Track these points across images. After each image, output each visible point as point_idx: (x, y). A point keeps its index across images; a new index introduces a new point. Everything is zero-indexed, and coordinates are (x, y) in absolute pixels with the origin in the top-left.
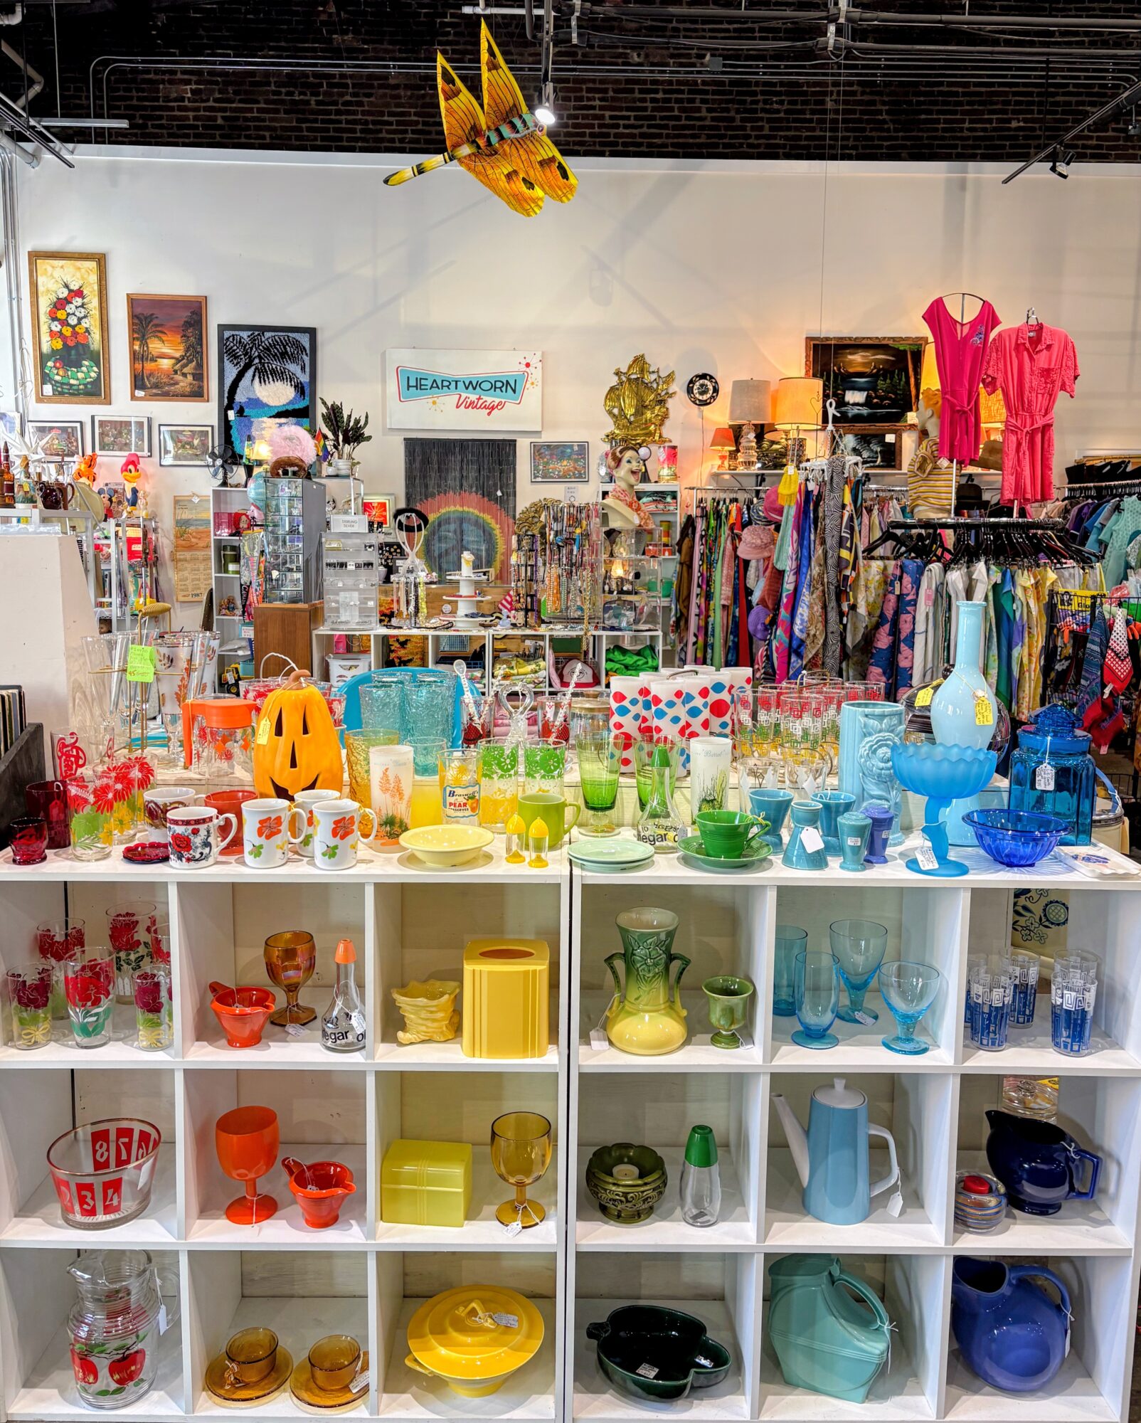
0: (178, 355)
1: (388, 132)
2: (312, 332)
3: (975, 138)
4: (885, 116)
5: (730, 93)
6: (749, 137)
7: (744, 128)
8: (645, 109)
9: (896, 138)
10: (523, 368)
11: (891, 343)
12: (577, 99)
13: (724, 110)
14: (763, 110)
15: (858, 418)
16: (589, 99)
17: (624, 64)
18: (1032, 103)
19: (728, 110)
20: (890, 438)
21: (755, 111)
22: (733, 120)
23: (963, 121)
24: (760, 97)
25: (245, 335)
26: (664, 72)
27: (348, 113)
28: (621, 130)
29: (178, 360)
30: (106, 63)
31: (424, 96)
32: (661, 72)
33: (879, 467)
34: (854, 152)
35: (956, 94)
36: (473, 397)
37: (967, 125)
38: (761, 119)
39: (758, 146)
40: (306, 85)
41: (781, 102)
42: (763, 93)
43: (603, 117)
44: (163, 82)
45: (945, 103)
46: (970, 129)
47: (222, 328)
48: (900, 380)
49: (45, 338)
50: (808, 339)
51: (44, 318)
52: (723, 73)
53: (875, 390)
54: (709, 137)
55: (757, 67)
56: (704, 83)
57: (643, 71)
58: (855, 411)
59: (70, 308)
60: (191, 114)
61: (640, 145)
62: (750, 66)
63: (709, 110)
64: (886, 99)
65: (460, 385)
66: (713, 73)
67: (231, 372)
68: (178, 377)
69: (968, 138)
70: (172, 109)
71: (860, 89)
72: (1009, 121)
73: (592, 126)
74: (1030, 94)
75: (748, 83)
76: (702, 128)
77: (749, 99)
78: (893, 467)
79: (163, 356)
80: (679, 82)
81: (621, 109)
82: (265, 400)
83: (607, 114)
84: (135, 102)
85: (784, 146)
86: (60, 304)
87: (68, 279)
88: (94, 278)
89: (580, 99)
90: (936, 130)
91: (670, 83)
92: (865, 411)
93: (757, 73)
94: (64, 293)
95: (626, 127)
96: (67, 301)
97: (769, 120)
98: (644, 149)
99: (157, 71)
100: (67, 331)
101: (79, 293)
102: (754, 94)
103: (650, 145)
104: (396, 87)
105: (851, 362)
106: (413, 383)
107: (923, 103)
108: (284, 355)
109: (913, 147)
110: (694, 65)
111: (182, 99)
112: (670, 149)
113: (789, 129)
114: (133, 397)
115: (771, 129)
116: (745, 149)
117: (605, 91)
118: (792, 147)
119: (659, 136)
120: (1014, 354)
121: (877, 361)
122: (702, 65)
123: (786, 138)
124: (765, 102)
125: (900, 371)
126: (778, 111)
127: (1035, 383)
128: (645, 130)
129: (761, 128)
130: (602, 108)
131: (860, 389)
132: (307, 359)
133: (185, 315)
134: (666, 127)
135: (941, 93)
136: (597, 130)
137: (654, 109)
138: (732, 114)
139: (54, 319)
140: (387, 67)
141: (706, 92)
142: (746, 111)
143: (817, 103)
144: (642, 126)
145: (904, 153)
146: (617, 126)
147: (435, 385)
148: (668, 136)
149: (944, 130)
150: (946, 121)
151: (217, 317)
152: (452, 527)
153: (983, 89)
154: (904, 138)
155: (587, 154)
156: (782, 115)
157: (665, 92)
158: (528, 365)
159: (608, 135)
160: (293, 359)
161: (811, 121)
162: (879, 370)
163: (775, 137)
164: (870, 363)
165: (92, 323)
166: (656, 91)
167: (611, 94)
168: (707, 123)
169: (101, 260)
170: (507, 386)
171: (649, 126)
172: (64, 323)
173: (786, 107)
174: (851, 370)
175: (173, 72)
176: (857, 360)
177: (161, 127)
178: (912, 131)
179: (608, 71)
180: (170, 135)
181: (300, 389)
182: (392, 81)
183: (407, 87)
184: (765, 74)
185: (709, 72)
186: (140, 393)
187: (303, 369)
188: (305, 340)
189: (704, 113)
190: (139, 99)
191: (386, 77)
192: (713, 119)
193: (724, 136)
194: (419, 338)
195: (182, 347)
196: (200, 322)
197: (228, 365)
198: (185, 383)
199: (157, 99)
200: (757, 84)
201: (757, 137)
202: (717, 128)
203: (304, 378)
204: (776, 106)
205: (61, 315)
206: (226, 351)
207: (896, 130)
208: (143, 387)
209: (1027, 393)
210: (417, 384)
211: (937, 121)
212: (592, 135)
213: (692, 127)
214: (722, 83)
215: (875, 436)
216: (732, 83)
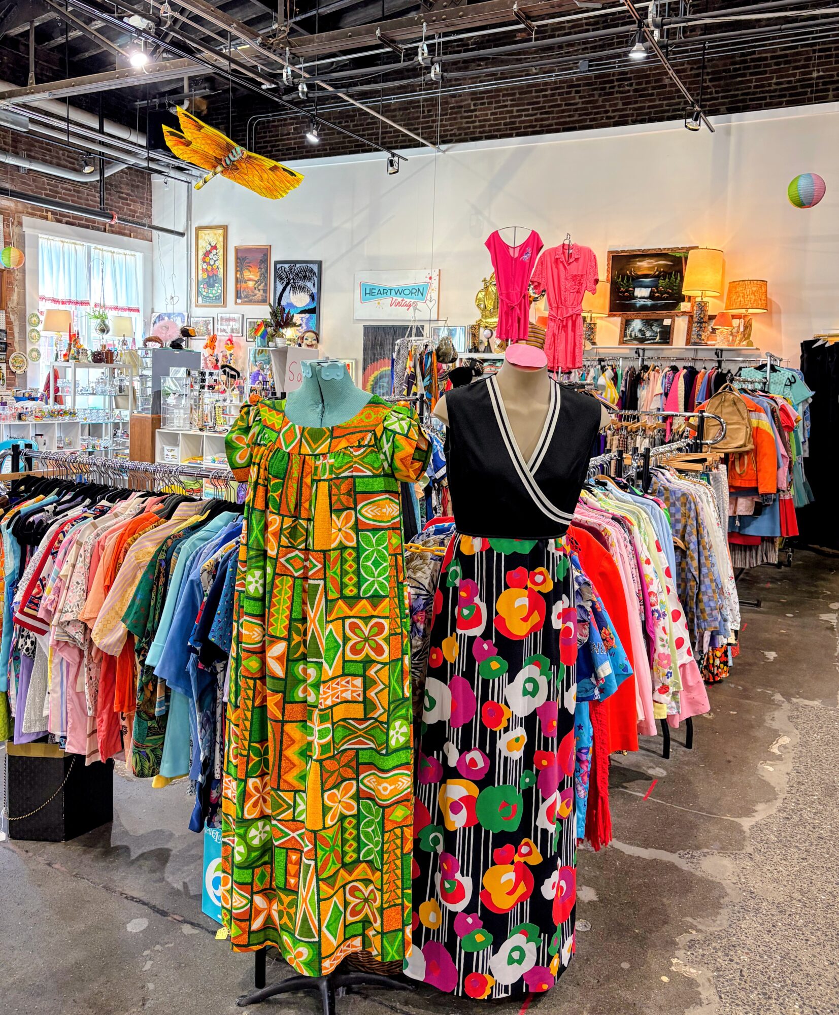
0: (256, 279)
1: (389, 137)
2: (320, 264)
3: (782, 90)
4: (708, 84)
5: (596, 83)
6: (607, 112)
7: (604, 106)
8: (538, 103)
9: (717, 99)
10: (428, 280)
11: (669, 252)
12: (497, 102)
13: (590, 96)
14: (618, 92)
15: (644, 308)
16: (504, 101)
17: (526, 75)
18: (830, 56)
19: (593, 95)
20: (667, 322)
21: (612, 93)
22: (597, 101)
23: (772, 78)
24: (616, 83)
25: (287, 266)
26: (552, 76)
27: (368, 129)
28: (523, 118)
29: (257, 282)
30: (255, 119)
31: (409, 113)
32: (549, 77)
33: (657, 343)
34: (684, 113)
35: (766, 59)
36: (400, 299)
37: (774, 81)
38: (616, 99)
39: (613, 117)
40: (348, 116)
41: (631, 85)
42: (618, 80)
43: (512, 112)
44: (281, 125)
45: (756, 67)
46: (776, 84)
47: (276, 263)
48: (676, 279)
49: (200, 272)
50: (610, 252)
51: (200, 262)
52: (590, 71)
53: (657, 287)
54: (580, 115)
55: (615, 63)
56: (578, 79)
57: (538, 78)
58: (642, 302)
59: (211, 256)
60: (293, 141)
61: (535, 126)
62: (609, 63)
63: (580, 97)
64: (709, 70)
65: (393, 292)
66: (584, 72)
67: (280, 287)
68: (256, 292)
69: (775, 91)
70: (284, 140)
71: (689, 66)
72: (810, 73)
73: (505, 118)
74: (829, 49)
75: (608, 75)
76: (576, 110)
77: (608, 86)
78: (668, 343)
79: (250, 280)
80: (561, 82)
81: (523, 105)
82: (295, 304)
83: (515, 109)
84: (268, 139)
85: (632, 115)
86: (207, 253)
87: (211, 240)
88: (221, 239)
89: (499, 102)
90: (750, 87)
91: (555, 83)
92: (649, 302)
93: (614, 67)
94: (209, 248)
95: (526, 116)
96: (210, 252)
97: (622, 99)
98: (537, 129)
99: (279, 120)
100: (209, 268)
101: (215, 248)
102: (612, 81)
103: (541, 126)
104: (395, 110)
105: (639, 268)
106: (368, 292)
107: (739, 69)
108: (305, 277)
109: (731, 102)
110: (571, 69)
111: (289, 134)
112: (554, 127)
113: (636, 102)
114: (236, 302)
115: (624, 104)
116: (605, 121)
117: (514, 94)
118: (638, 115)
119: (548, 119)
120: (554, 266)
121: (659, 266)
122: (577, 67)
123: (634, 109)
124: (620, 86)
125: (677, 272)
126: (629, 91)
127: (568, 285)
128: (538, 116)
129: (616, 105)
130: (512, 106)
131: (646, 287)
132: (316, 279)
133: (260, 256)
134: (552, 112)
135: (753, 60)
136: (508, 120)
137: (544, 102)
138: (596, 97)
139: (204, 262)
140: (390, 99)
141: (579, 86)
142: (606, 94)
143: (656, 81)
144: (536, 114)
145: (723, 108)
146: (520, 116)
147: (379, 293)
148: (553, 118)
149: (756, 87)
150: (757, 80)
151: (275, 257)
152: (387, 380)
153: (787, 52)
154: (723, 97)
155: (501, 137)
156: (631, 93)
157: (552, 89)
158: (430, 278)
159: (514, 123)
160: (309, 279)
161: (652, 95)
162: (660, 272)
163: (625, 110)
164: (653, 267)
165: (220, 264)
166: (546, 90)
167: (518, 96)
168: (579, 106)
169: (225, 228)
170: (419, 292)
171: (541, 114)
172: (208, 264)
173: (634, 87)
174: (639, 273)
175: (285, 120)
176: (644, 266)
177: (279, 150)
178: (730, 91)
179: (516, 81)
180: (283, 155)
181: (312, 297)
182: (393, 107)
183: (400, 109)
184: (619, 67)
185: (581, 72)
186: (239, 301)
187: (314, 285)
188: (315, 268)
189: (577, 100)
190: (270, 137)
191: (389, 105)
192: (583, 103)
193: (590, 114)
194: (374, 264)
195: (258, 274)
196: (267, 260)
197: (278, 283)
198: (259, 295)
199: (277, 136)
200: (614, 75)
201: (614, 111)
202: (586, 109)
203: (314, 291)
204: (627, 88)
205: (207, 260)
206: (278, 276)
207: (717, 92)
208: (240, 298)
209: (563, 293)
210: (370, 292)
211: (751, 81)
212: (505, 124)
213: (569, 110)
214: (589, 78)
215: (656, 320)
216: (597, 77)
